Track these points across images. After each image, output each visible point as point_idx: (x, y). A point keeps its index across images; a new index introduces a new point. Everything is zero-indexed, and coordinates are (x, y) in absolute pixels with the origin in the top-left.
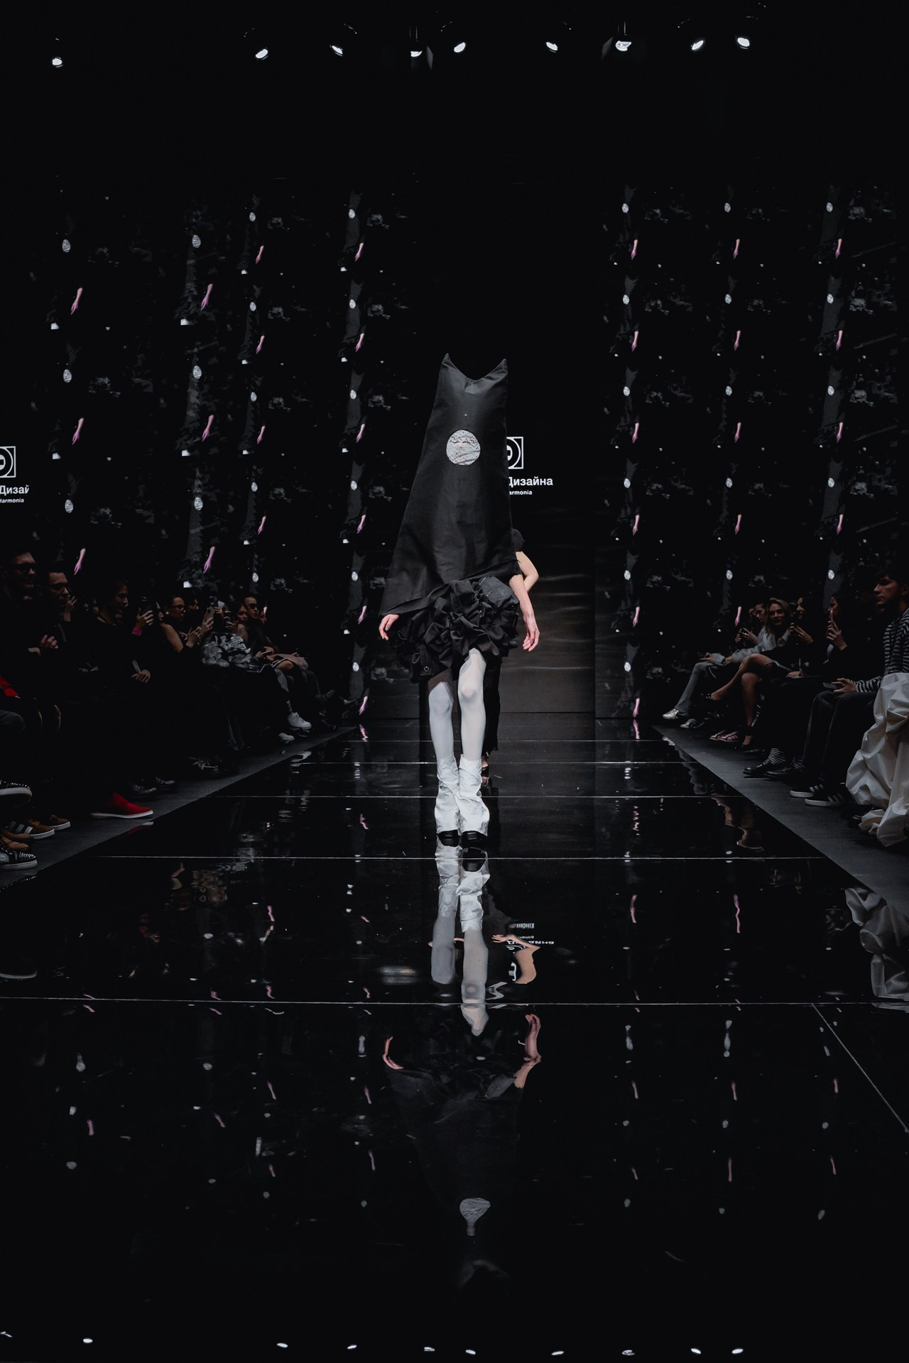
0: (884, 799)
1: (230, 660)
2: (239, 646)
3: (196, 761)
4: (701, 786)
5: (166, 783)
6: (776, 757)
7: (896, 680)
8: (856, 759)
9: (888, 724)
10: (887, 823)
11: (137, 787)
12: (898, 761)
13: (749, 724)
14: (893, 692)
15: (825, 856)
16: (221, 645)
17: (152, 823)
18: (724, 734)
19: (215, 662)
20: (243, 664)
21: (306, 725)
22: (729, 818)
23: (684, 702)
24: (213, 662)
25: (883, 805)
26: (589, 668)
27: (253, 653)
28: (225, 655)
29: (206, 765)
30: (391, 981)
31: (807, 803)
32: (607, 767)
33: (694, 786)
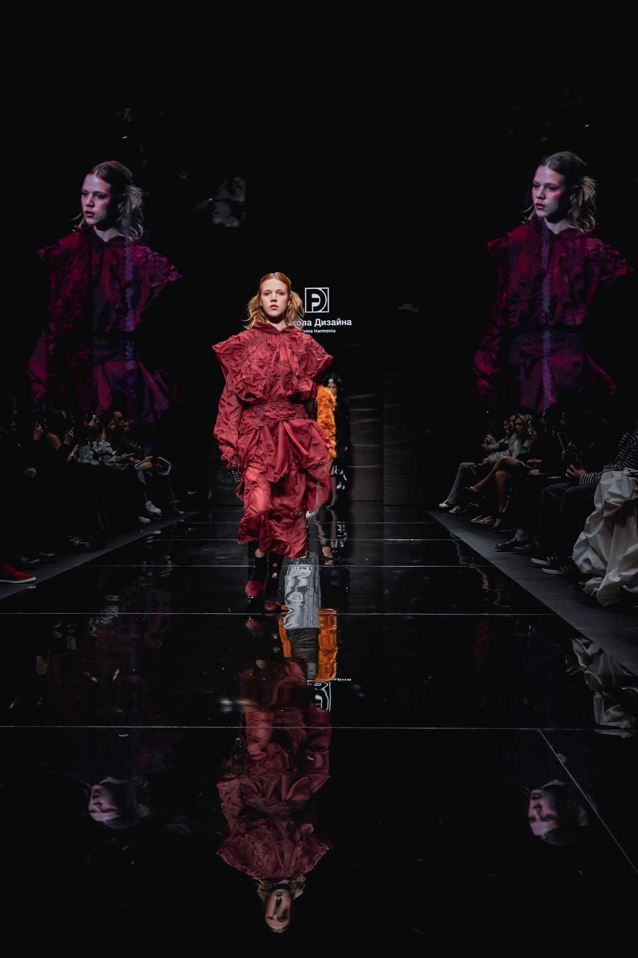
0: (603, 570)
1: (100, 460)
2: (107, 449)
3: (71, 538)
4: (464, 558)
5: (48, 555)
6: (521, 536)
7: (612, 476)
8: (580, 538)
9: (605, 510)
10: (605, 588)
11: (24, 559)
12: (613, 540)
13: (500, 511)
14: (609, 486)
15: (554, 612)
16: (93, 448)
17: (35, 587)
18: (482, 518)
19: (88, 461)
20: (110, 463)
21: (157, 510)
22: (486, 583)
23: (454, 493)
24: (86, 461)
25: (601, 574)
26: (379, 466)
27: (117, 454)
28: (96, 456)
29: (80, 541)
30: (228, 710)
31: (544, 571)
32: (391, 543)
33: (459, 558)
